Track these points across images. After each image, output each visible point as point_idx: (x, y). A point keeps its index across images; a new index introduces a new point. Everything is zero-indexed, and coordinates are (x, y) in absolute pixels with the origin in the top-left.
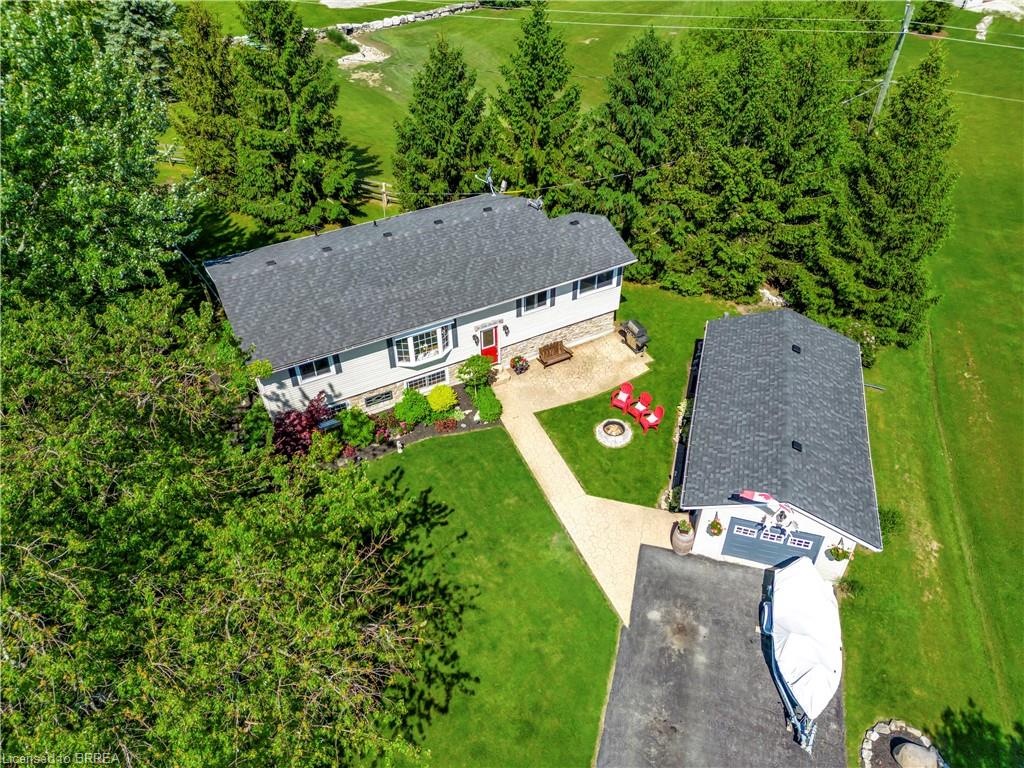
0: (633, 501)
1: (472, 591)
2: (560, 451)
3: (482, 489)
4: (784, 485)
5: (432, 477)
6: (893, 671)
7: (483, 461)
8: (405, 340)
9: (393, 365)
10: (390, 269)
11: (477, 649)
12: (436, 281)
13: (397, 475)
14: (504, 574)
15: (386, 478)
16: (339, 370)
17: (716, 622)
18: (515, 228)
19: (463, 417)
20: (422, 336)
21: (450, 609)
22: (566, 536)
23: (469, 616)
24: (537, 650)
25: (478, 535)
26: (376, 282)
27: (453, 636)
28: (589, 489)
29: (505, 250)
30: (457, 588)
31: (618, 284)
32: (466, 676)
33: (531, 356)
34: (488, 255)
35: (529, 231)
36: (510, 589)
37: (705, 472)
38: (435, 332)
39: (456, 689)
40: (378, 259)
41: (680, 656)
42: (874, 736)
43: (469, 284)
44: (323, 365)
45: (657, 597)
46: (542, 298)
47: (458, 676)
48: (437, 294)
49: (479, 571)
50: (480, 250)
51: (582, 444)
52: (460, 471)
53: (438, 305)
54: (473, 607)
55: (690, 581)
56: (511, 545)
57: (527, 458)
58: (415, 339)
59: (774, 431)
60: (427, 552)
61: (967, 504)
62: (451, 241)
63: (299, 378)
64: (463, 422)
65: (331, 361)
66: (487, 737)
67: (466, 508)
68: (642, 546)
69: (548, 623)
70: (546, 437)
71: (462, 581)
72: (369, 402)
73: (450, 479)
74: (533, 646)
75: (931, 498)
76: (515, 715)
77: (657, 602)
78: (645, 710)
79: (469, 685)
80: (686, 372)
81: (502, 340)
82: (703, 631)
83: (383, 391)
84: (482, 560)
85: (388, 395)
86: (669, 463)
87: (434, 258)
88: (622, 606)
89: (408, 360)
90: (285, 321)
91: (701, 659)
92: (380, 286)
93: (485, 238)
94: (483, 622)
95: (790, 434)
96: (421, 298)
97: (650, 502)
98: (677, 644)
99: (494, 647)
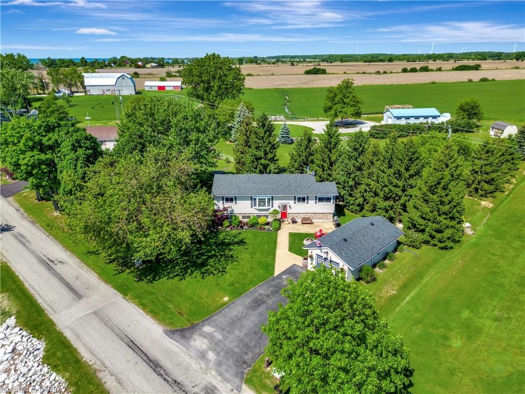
1: (241, 259)
2: (289, 241)
3: (260, 243)
5: (248, 237)
7: (265, 237)
8: (256, 199)
9: (252, 207)
13: (239, 234)
14: (251, 259)
16: (236, 203)
20: (261, 199)
25: (251, 250)
28: (290, 250)
31: (333, 203)
33: (299, 220)
38: (265, 199)
44: (231, 200)
46: (304, 199)
49: (245, 256)
51: (297, 241)
56: (258, 255)
57: (278, 240)
58: (259, 199)
60: (235, 249)
63: (225, 202)
65: (234, 199)
67: (252, 244)
70: (288, 238)
72: (244, 217)
73: (253, 238)
78: (265, 291)
81: (289, 211)
83: (247, 215)
85: (249, 217)
88: (277, 272)
89: (256, 206)
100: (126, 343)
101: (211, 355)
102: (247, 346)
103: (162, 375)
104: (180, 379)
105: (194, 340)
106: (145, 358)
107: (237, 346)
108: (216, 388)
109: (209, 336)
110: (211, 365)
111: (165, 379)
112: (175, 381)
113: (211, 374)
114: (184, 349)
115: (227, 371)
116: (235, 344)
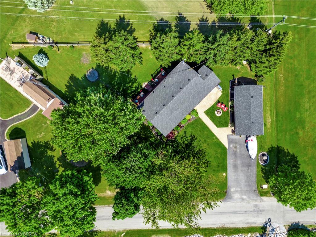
0: (225, 127)
1: (205, 150)
2: (211, 120)
3: (200, 132)
4: (251, 132)
5: (192, 132)
6: (263, 145)
7: (198, 126)
10: (177, 106)
11: (209, 158)
12: (186, 104)
13: (185, 133)
14: (209, 146)
15: (184, 134)
17: (240, 145)
18: (196, 84)
19: (192, 117)
21: (203, 153)
22: (216, 137)
23: (206, 154)
24: (217, 156)
25: (202, 140)
26: (176, 110)
27: (205, 157)
28: (218, 127)
29: (196, 91)
30: (203, 150)
32: (209, 162)
34: (193, 94)
35: (199, 83)
36: (210, 148)
37: (238, 128)
39: (208, 164)
40: (174, 104)
41: (236, 151)
42: (260, 155)
43: (192, 102)
45: (231, 143)
47: (208, 162)
48: (187, 107)
49: (205, 146)
50: (191, 93)
51: (214, 117)
52: (195, 129)
53: (188, 110)
54: (206, 152)
55: (236, 139)
56: (208, 141)
57: (206, 123)
59: (249, 120)
60: (196, 145)
61: (276, 109)
62: (185, 94)
64: (192, 118)
66: (214, 169)
67: (199, 136)
68: (228, 135)
69: (217, 151)
70: (207, 117)
71: (203, 149)
73: (195, 131)
74: (216, 155)
75: (271, 110)
76: (217, 165)
77: (231, 144)
78: (232, 160)
79: (210, 163)
80: (229, 92)
82: (238, 146)
84: (205, 145)
86: (229, 117)
87: (184, 99)
88: (227, 146)
90: (165, 125)
91: (238, 151)
92: (177, 110)
93: (191, 89)
94: (208, 154)
95: (252, 121)
96: (185, 110)
97: (227, 126)
98: (235, 150)
99: (211, 157)
100: (220, 214)
101: (244, 197)
102: (249, 185)
103: (240, 213)
104: (246, 210)
105: (234, 196)
106: (230, 213)
107: (247, 188)
108: (256, 204)
109: (236, 192)
110: (248, 199)
111: (242, 213)
112: (245, 211)
113: (250, 202)
114: (235, 202)
115: (253, 197)
116: (246, 188)
